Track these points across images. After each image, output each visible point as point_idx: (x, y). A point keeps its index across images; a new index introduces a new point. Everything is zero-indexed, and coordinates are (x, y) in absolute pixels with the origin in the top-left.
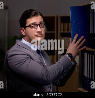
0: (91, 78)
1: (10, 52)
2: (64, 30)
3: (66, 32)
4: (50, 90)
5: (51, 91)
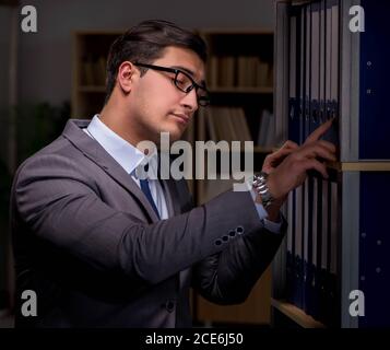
0: (315, 262)
1: (31, 167)
2: (220, 83)
3: (229, 88)
4: (166, 320)
5: (172, 324)
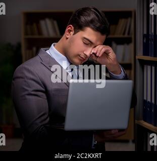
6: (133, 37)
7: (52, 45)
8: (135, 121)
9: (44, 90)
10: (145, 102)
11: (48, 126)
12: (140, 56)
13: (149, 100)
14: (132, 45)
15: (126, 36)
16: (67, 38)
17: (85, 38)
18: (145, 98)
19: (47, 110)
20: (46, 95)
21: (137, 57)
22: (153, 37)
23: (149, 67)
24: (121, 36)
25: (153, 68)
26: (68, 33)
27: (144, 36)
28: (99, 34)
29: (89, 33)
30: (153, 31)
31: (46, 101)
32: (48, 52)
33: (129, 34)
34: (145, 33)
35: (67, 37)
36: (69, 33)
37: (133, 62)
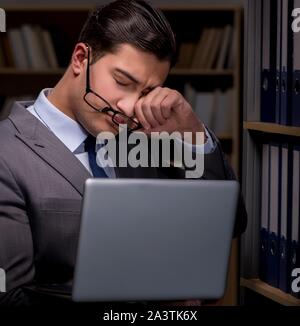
6: (236, 73)
7: (42, 93)
8: (238, 281)
9: (21, 201)
10: (264, 234)
11: (32, 288)
12: (254, 122)
13: (274, 229)
14: (234, 93)
15: (219, 70)
16: (76, 75)
17: (118, 70)
18: (264, 225)
19: (31, 251)
20: (28, 214)
21: (247, 126)
22: (285, 78)
23: (275, 150)
24: (208, 71)
25: (285, 151)
26: (78, 63)
27: (264, 74)
28: (152, 58)
29: (128, 58)
30: (284, 63)
31: (28, 227)
32: (31, 109)
33: (226, 66)
34: (267, 66)
35: (77, 70)
36: (81, 61)
37: (235, 137)
